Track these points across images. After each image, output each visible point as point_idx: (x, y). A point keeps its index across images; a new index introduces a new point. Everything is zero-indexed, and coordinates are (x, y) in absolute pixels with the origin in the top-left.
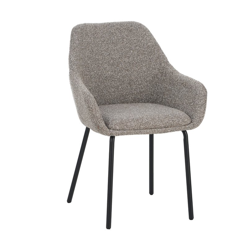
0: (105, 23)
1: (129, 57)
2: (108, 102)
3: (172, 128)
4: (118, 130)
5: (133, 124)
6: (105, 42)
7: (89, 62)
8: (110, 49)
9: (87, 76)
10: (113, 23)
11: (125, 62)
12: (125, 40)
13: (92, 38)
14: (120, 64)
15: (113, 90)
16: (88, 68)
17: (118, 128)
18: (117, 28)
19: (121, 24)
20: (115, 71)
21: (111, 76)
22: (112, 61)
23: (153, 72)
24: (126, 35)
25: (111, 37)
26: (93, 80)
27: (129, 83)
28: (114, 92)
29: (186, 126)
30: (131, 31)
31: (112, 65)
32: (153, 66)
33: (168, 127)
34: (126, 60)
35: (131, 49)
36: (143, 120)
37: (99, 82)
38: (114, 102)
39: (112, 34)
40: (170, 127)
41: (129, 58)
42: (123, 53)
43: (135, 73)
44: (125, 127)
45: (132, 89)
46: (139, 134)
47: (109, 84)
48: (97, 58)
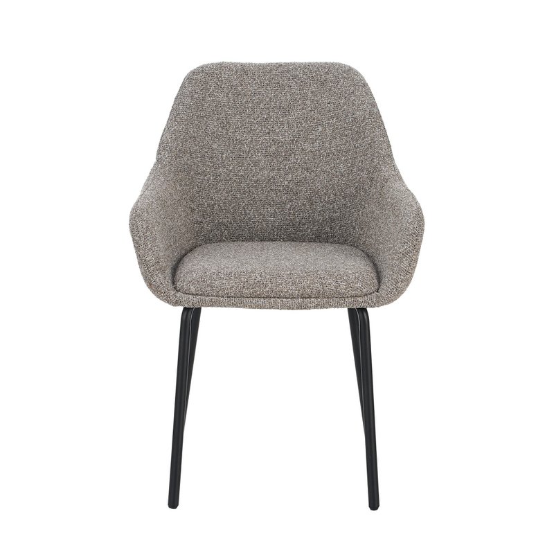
0: (268, 65)
1: (314, 141)
2: (257, 236)
3: (319, 300)
4: (193, 294)
5: (226, 284)
6: (262, 106)
7: (215, 146)
8: (272, 120)
9: (206, 176)
10: (287, 65)
11: (303, 150)
12: (308, 103)
13: (230, 94)
14: (293, 155)
15: (271, 210)
16: (212, 158)
17: (193, 289)
18: (295, 76)
19: (307, 68)
20: (279, 169)
21: (269, 180)
22: (274, 148)
23: (358, 177)
24: (312, 92)
25: (277, 95)
26: (221, 185)
27: (309, 199)
28: (274, 215)
29: (359, 299)
30: (324, 83)
31: (276, 155)
32: (360, 164)
33: (310, 297)
34: (308, 147)
35: (319, 123)
36: (250, 277)
37: (238, 190)
38: (271, 237)
39: (282, 87)
40: (316, 298)
41: (313, 143)
42: (302, 131)
43: (323, 177)
44: (209, 289)
45: (314, 212)
46: (238, 307)
47: (262, 197)
48: (238, 138)
